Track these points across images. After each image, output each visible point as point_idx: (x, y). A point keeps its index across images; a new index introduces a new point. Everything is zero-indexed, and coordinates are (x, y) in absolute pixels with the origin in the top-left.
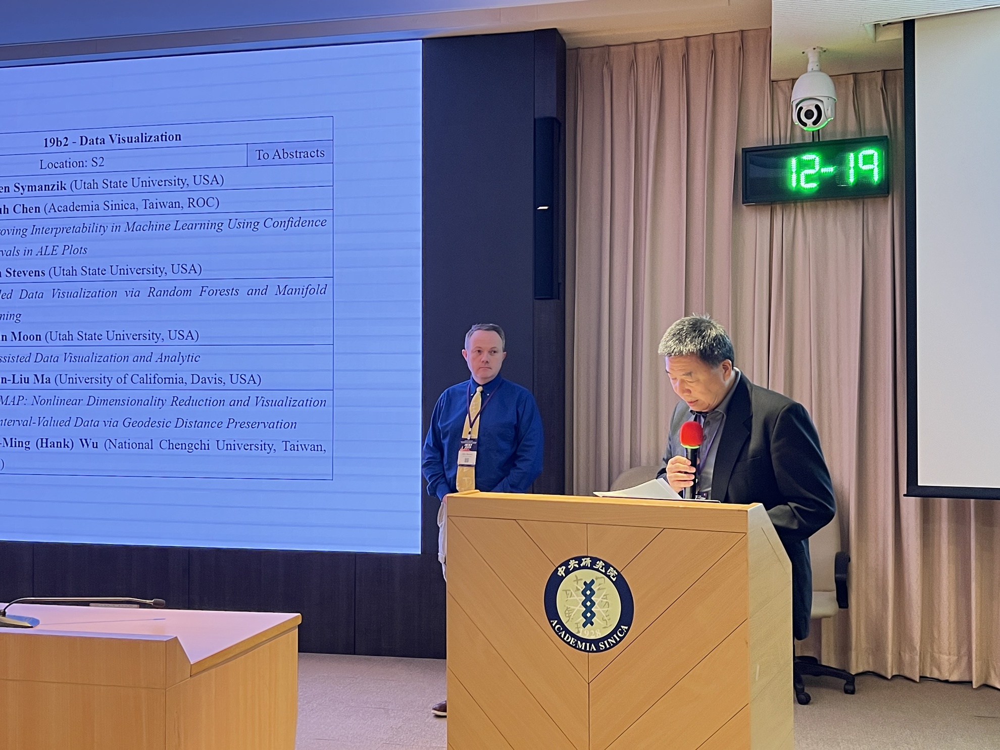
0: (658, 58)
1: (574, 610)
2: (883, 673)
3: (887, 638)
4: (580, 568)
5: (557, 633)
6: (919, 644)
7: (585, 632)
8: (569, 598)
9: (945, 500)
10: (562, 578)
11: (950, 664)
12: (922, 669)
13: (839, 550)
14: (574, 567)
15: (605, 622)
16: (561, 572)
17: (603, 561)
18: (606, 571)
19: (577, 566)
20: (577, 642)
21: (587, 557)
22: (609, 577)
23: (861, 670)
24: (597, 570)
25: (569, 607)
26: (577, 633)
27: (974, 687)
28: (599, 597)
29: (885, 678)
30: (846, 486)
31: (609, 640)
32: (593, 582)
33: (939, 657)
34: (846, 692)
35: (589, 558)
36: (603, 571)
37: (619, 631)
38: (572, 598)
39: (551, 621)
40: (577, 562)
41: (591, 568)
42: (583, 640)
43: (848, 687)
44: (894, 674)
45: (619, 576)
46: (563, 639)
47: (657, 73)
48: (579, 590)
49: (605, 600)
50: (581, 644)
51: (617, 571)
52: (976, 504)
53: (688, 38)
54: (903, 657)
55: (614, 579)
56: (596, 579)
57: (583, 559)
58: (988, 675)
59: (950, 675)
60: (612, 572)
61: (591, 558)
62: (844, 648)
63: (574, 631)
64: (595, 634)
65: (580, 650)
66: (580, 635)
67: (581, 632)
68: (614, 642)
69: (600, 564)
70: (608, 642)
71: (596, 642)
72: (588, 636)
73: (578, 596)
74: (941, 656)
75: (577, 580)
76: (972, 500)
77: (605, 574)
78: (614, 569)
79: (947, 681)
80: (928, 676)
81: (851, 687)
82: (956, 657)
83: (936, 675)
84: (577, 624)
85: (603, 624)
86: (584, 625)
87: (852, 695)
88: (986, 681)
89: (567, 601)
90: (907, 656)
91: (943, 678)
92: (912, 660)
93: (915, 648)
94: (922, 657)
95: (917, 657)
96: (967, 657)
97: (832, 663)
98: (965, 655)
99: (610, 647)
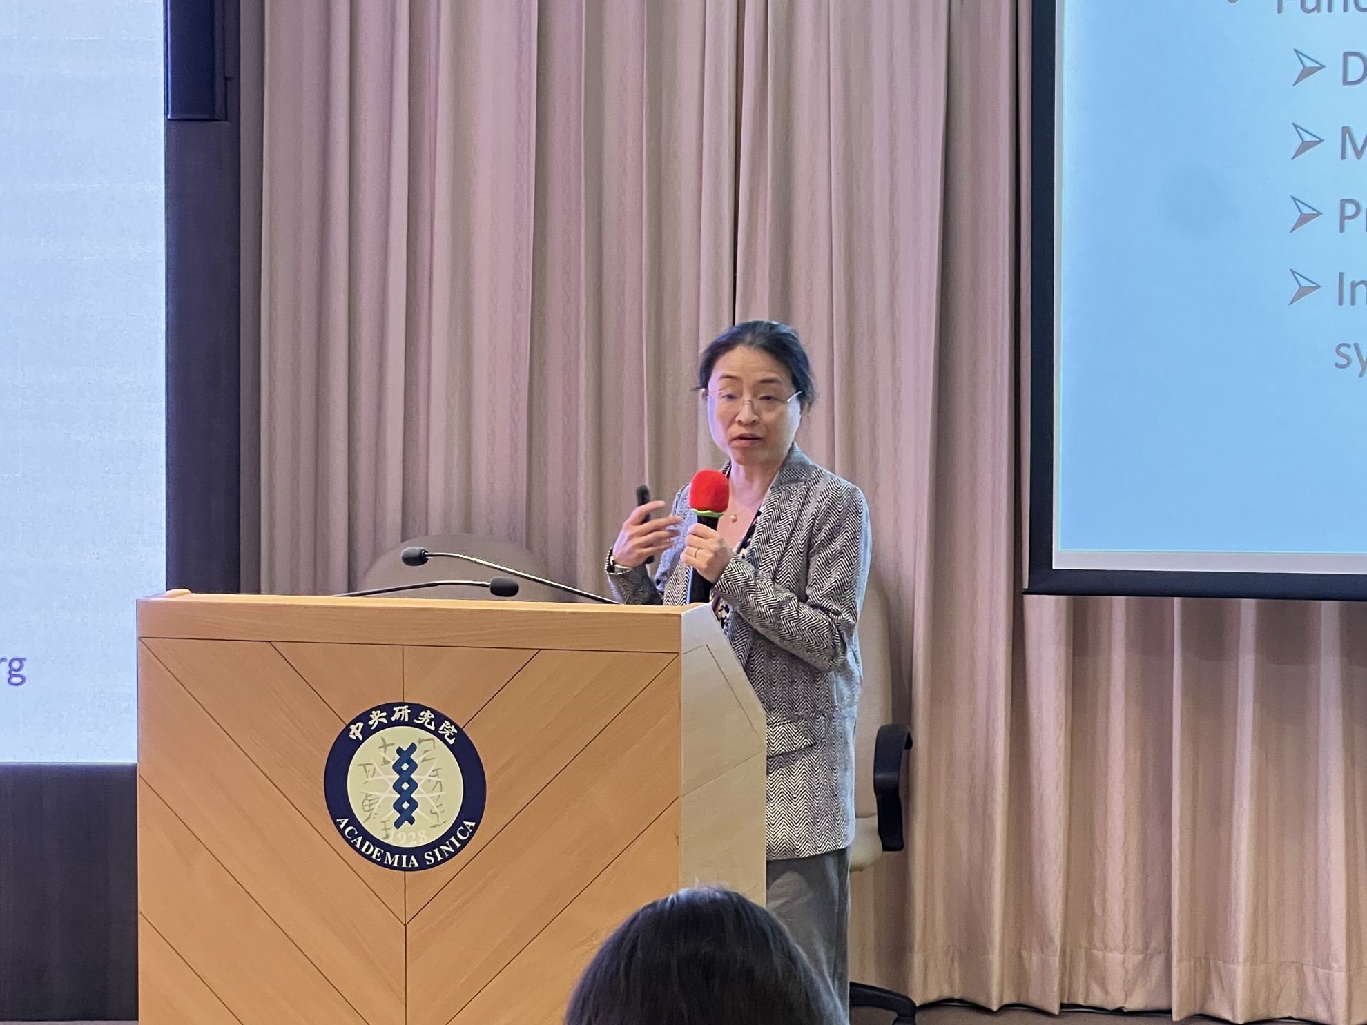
1: (378, 798)
2: (981, 1001)
4: (391, 724)
5: (348, 841)
6: (1059, 930)
7: (399, 835)
8: (370, 779)
9: (1119, 602)
10: (358, 743)
11: (1127, 972)
12: (1067, 987)
14: (379, 722)
15: (436, 815)
16: (355, 732)
17: (433, 711)
18: (437, 727)
19: (385, 721)
20: (385, 854)
21: (404, 704)
22: (441, 737)
23: (933, 997)
24: (422, 727)
25: (370, 793)
26: (383, 839)
27: (1175, 1018)
28: (424, 774)
29: (986, 1011)
30: (907, 570)
31: (442, 847)
32: (413, 748)
33: (1104, 957)
35: (407, 707)
36: (432, 728)
37: (461, 832)
38: (375, 778)
39: (338, 820)
40: (385, 714)
41: (410, 723)
42: (394, 850)
44: (1007, 1001)
45: (461, 736)
46: (358, 851)
48: (389, 762)
49: (436, 779)
50: (392, 856)
51: (456, 727)
52: (1184, 610)
54: (1026, 962)
55: (451, 742)
56: (420, 741)
57: (395, 709)
58: (1207, 992)
59: (1126, 997)
60: (447, 729)
61: (411, 706)
62: (896, 946)
63: (379, 836)
64: (417, 838)
65: (391, 867)
66: (389, 841)
67: (392, 836)
68: (451, 849)
69: (426, 716)
70: (441, 852)
71: (418, 852)
72: (404, 843)
73: (386, 774)
74: (1109, 955)
75: (385, 746)
76: (1177, 600)
77: (435, 733)
78: (452, 723)
79: (1119, 1012)
80: (1081, 1002)
82: (1140, 957)
83: (1097, 999)
84: (384, 822)
85: (433, 820)
86: (398, 824)
88: (1204, 1002)
89: (365, 783)
90: (1034, 958)
91: (1110, 1007)
92: (1044, 964)
93: (1052, 940)
94: (1068, 960)
95: (1055, 961)
96: (1163, 956)
97: (871, 980)
98: (1160, 952)
99: (445, 860)
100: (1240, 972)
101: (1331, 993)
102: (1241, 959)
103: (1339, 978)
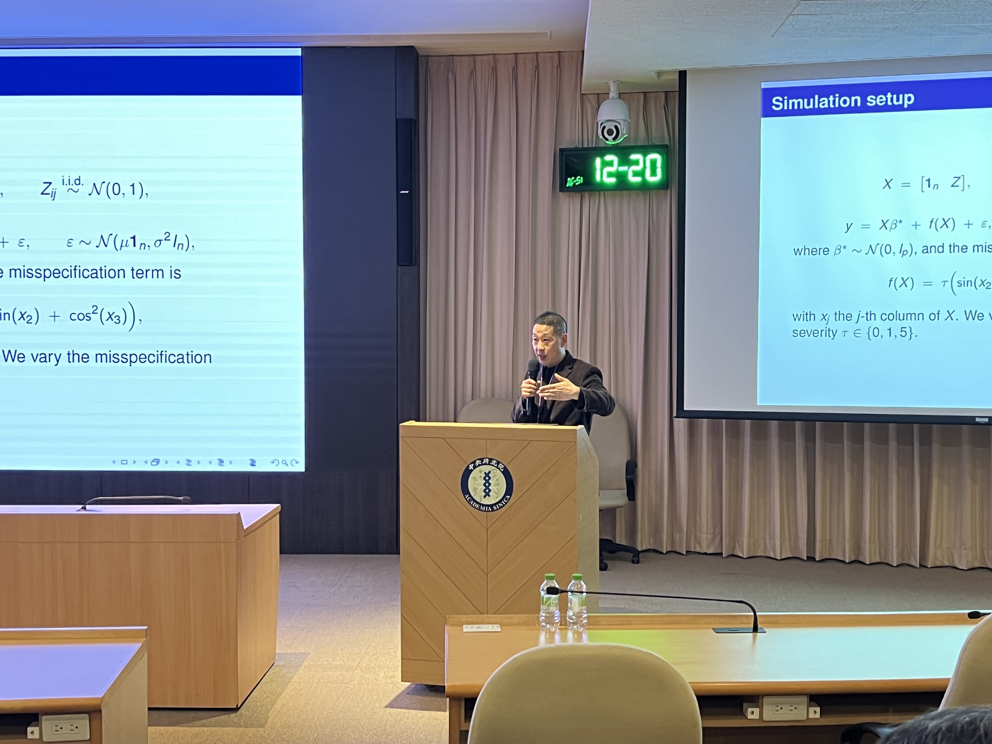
0: (493, 69)
1: (478, 488)
2: (659, 549)
3: (663, 525)
4: (482, 465)
5: (468, 502)
6: (686, 527)
7: (485, 500)
8: (476, 482)
9: (705, 420)
10: (472, 471)
11: (708, 540)
12: (688, 545)
13: (630, 459)
15: (497, 494)
16: (471, 467)
17: (496, 460)
18: (498, 465)
19: (480, 463)
20: (480, 507)
21: (487, 458)
22: (499, 469)
23: (644, 548)
24: (493, 465)
25: (476, 487)
27: (724, 556)
28: (493, 480)
29: (662, 553)
30: (635, 410)
31: (499, 504)
32: (490, 472)
33: (700, 536)
34: (633, 562)
36: (496, 465)
37: (505, 499)
38: (477, 482)
39: (465, 496)
40: (480, 461)
41: (489, 464)
42: (483, 505)
43: (634, 559)
44: (668, 550)
45: (505, 468)
46: (472, 505)
47: (492, 81)
48: (481, 477)
49: (497, 482)
50: (483, 507)
51: (504, 465)
52: (726, 423)
53: (516, 54)
54: (675, 537)
55: (502, 470)
56: (492, 470)
57: (484, 460)
58: (734, 548)
59: (708, 549)
60: (501, 466)
61: (489, 459)
62: (632, 532)
63: (478, 500)
64: (491, 501)
65: (483, 511)
66: (482, 502)
67: (483, 500)
68: (502, 505)
69: (494, 462)
70: (498, 505)
71: (492, 506)
72: (487, 503)
73: (481, 480)
74: (702, 535)
75: (481, 472)
76: (724, 421)
77: (497, 467)
78: (502, 464)
79: (705, 554)
80: (693, 550)
81: (637, 559)
82: (712, 536)
83: (698, 550)
84: (480, 496)
85: (496, 496)
86: (485, 497)
87: (637, 565)
88: (733, 551)
89: (474, 483)
90: (677, 536)
91: (702, 552)
92: (681, 539)
93: (683, 530)
94: (688, 537)
95: (685, 537)
96: (720, 535)
97: (624, 543)
98: (718, 534)
99: (500, 508)
100: (745, 541)
101: (775, 548)
102: (746, 536)
103: (778, 543)
